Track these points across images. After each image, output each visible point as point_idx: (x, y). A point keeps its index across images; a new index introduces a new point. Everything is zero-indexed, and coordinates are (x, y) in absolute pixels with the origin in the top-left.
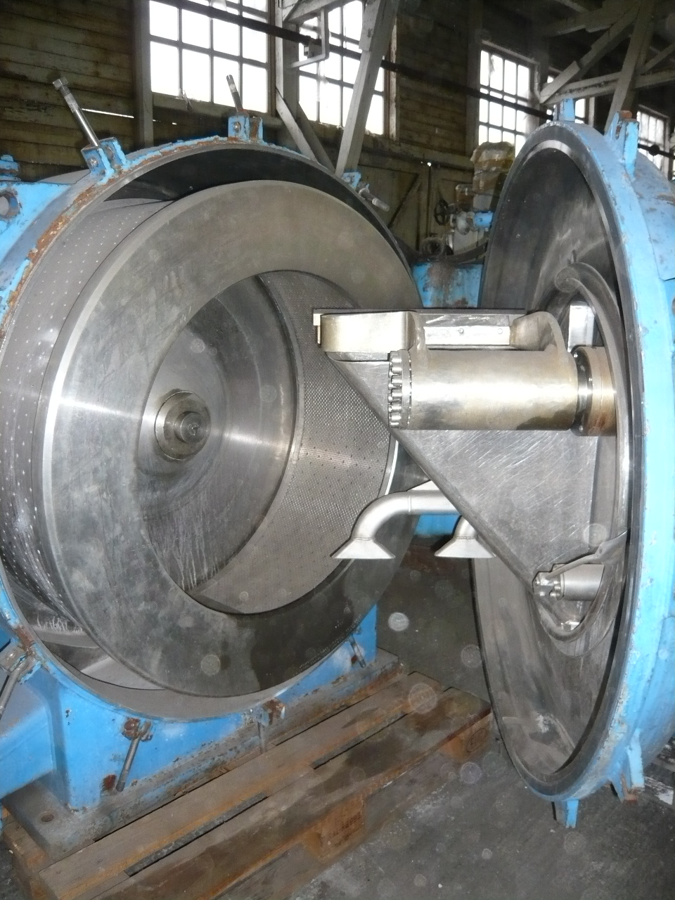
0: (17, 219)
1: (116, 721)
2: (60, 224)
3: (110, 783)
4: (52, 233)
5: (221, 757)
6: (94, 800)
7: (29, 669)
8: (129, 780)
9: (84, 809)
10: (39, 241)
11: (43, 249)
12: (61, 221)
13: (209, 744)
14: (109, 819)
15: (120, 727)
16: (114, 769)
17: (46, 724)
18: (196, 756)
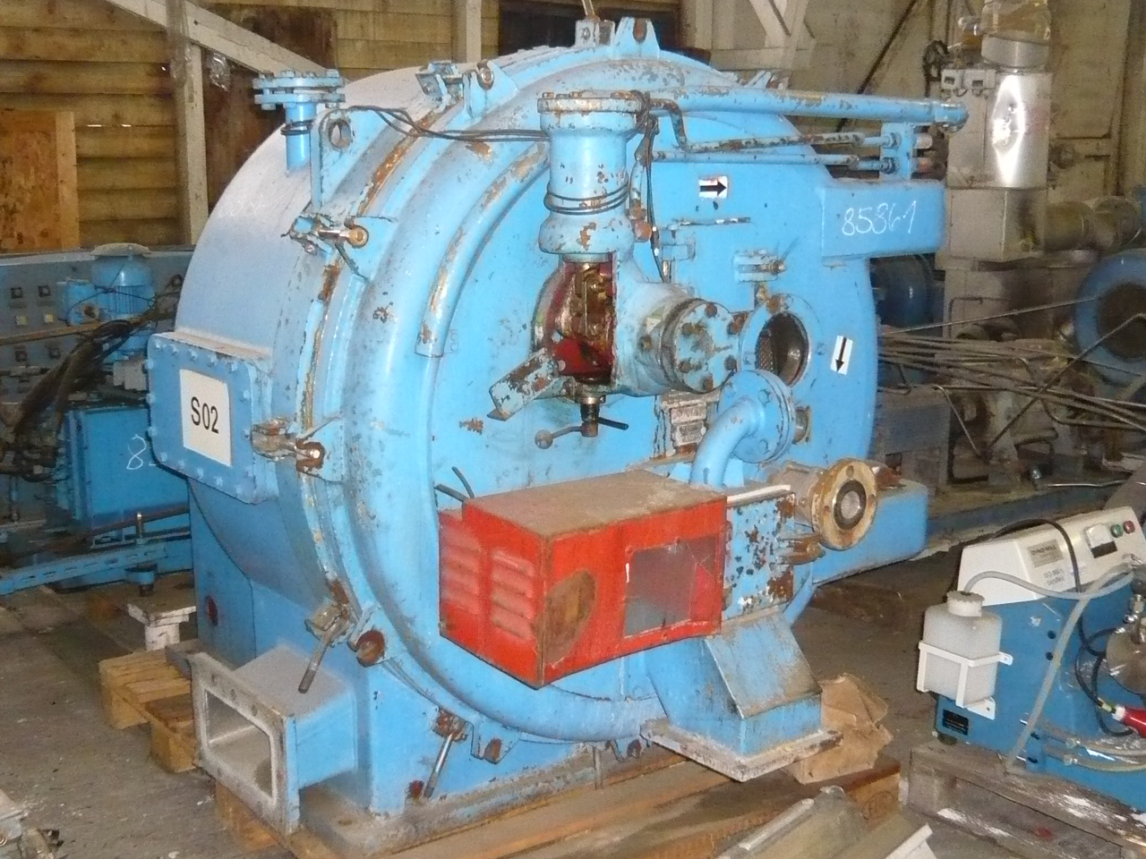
0: (350, 149)
1: (428, 714)
2: (396, 156)
3: (416, 790)
4: (388, 166)
5: (547, 784)
6: (398, 807)
7: (342, 630)
8: (438, 792)
9: (387, 815)
10: (375, 174)
11: (378, 183)
12: (397, 153)
13: (533, 768)
14: (414, 830)
15: (431, 723)
16: (421, 774)
17: (350, 710)
18: (516, 779)
